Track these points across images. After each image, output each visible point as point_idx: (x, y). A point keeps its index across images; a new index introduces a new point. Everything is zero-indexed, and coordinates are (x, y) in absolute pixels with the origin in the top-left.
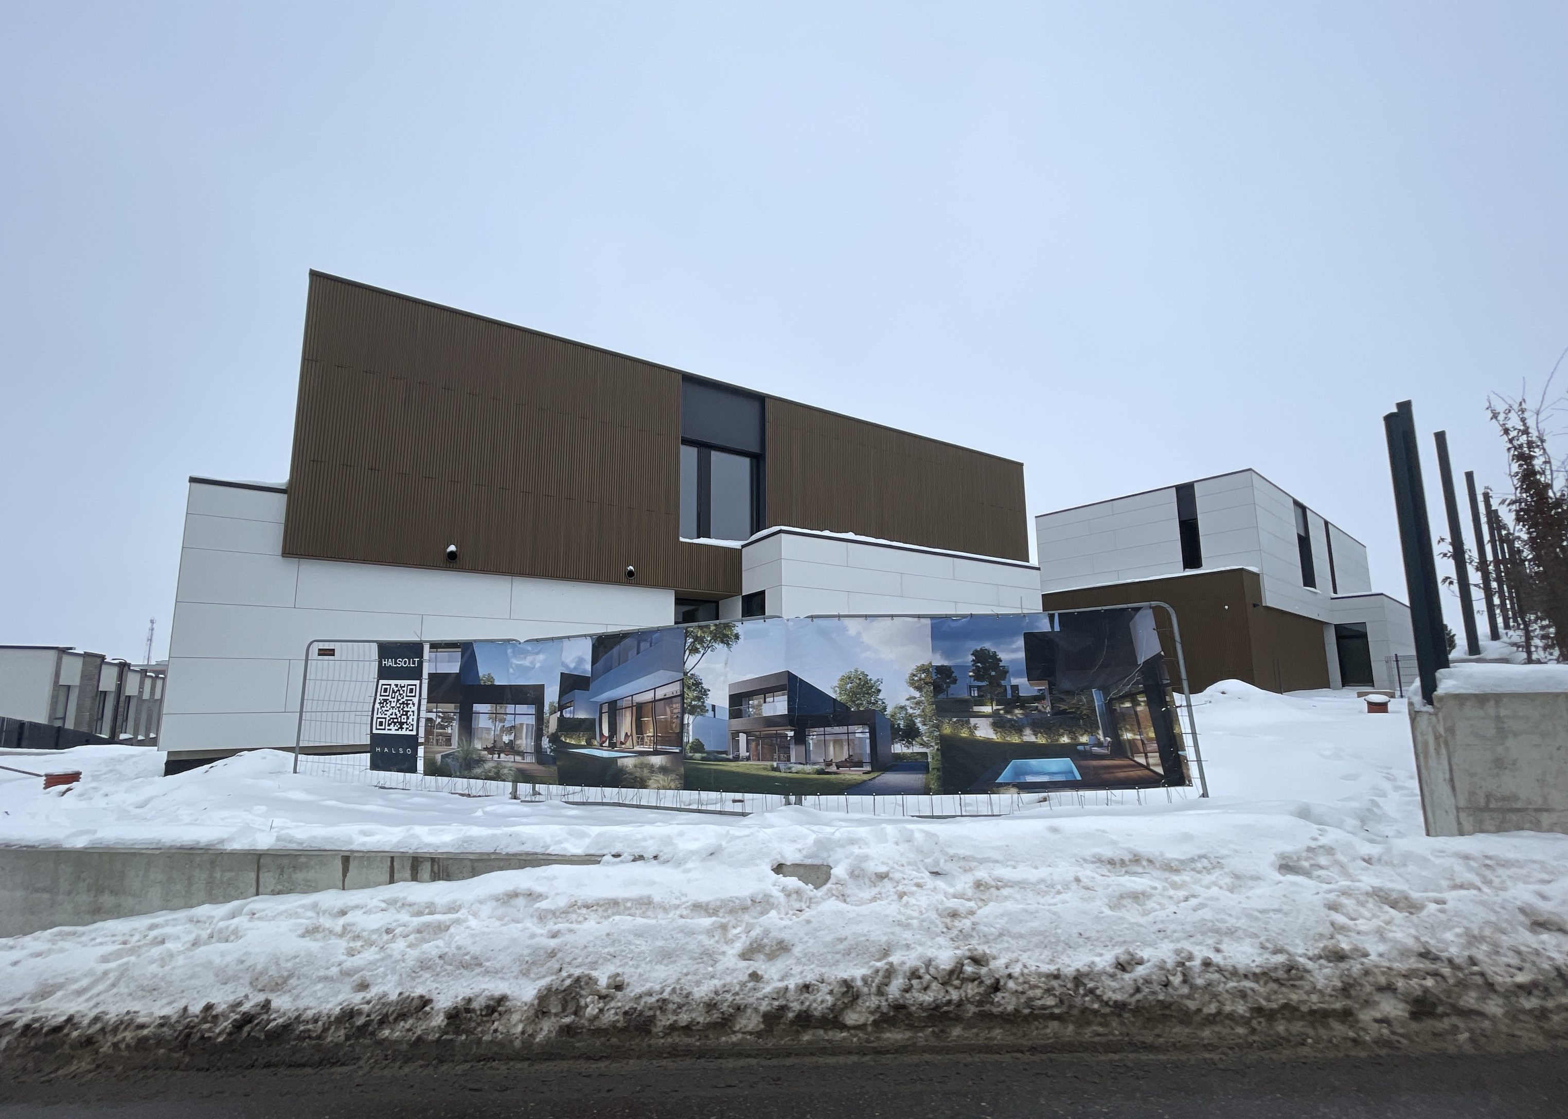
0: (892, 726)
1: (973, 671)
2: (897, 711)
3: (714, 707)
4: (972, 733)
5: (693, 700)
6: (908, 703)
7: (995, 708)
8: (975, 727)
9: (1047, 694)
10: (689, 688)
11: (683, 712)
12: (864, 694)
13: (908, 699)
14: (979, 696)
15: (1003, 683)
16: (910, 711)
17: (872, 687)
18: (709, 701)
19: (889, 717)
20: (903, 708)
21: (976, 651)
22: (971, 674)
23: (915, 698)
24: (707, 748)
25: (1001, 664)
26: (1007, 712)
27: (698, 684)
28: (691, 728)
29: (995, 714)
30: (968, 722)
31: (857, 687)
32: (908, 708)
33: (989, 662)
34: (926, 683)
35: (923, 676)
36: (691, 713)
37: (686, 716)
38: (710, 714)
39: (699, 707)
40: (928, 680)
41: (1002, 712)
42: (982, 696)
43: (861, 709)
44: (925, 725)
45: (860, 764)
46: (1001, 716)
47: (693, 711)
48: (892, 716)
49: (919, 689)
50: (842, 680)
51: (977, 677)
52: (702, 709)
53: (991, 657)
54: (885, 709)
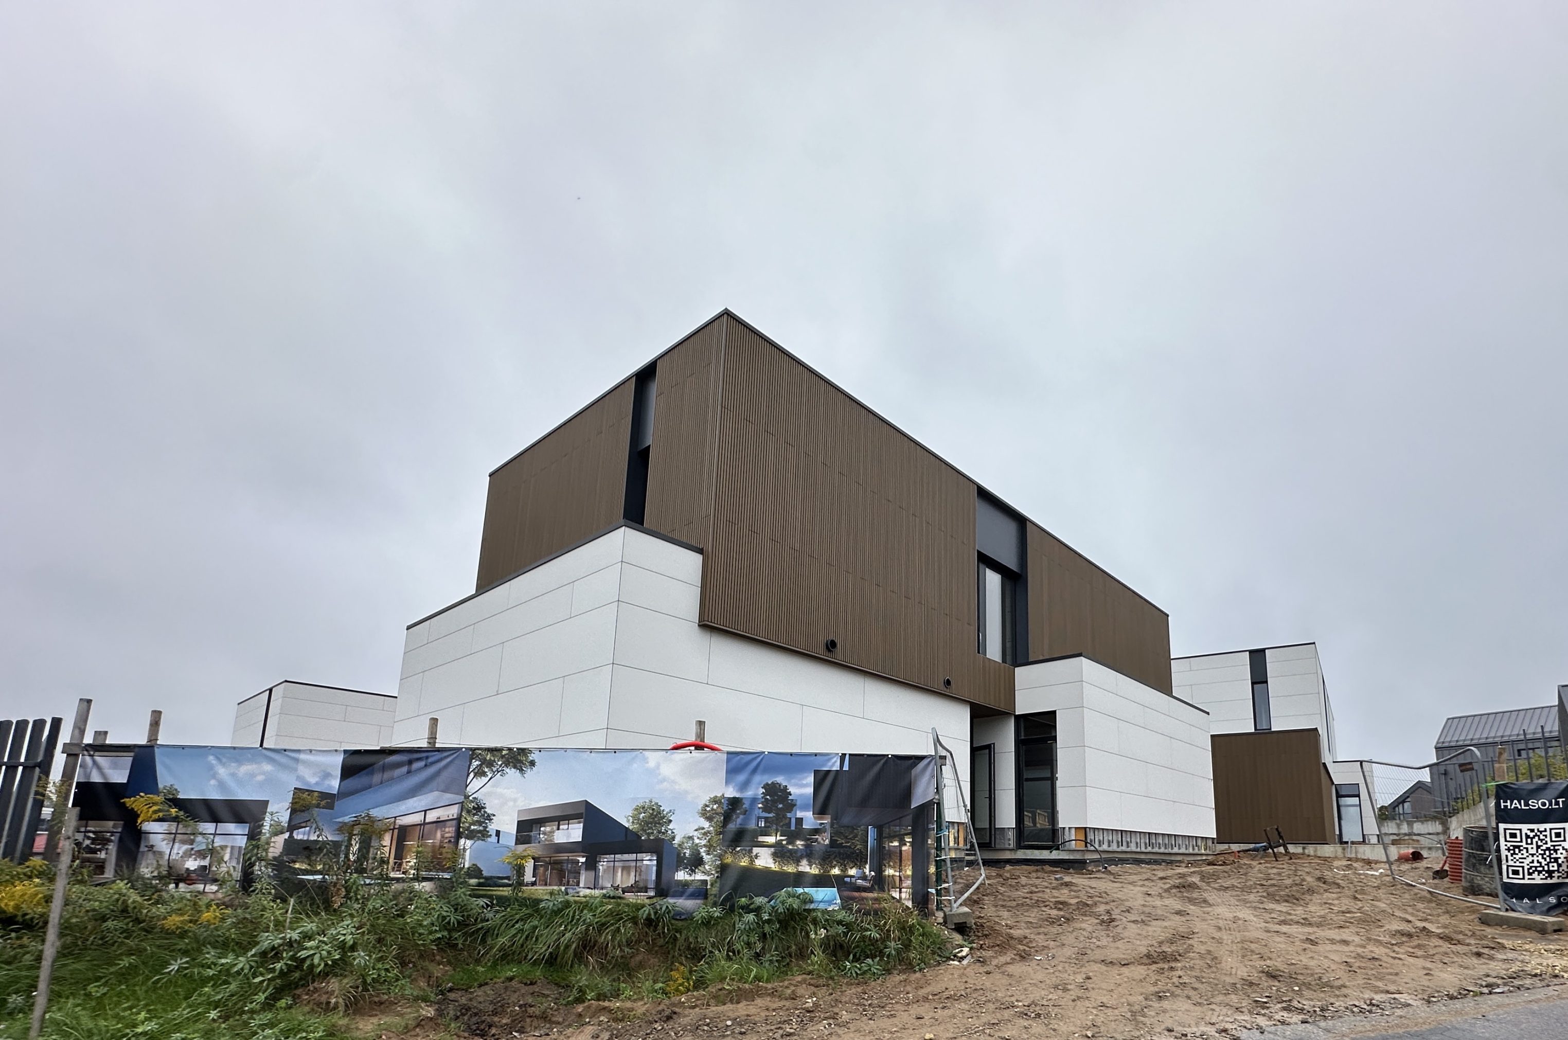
0: (679, 854)
1: (762, 803)
2: (685, 840)
3: (498, 833)
4: (752, 861)
5: (474, 823)
6: (696, 833)
7: (779, 838)
8: (756, 856)
9: (828, 827)
10: (469, 812)
11: (459, 835)
12: (656, 823)
13: (696, 830)
14: (765, 827)
15: (789, 815)
16: (697, 841)
17: (664, 817)
18: (492, 827)
19: (676, 846)
20: (691, 838)
21: (767, 784)
22: (760, 806)
23: (703, 828)
24: (485, 873)
25: (790, 798)
26: (788, 844)
27: (479, 808)
28: (468, 853)
29: (778, 844)
30: (751, 851)
31: (649, 817)
32: (695, 838)
33: (778, 796)
34: (717, 814)
35: (715, 807)
36: (468, 838)
37: (462, 841)
38: (494, 839)
39: (480, 832)
40: (719, 810)
41: (784, 842)
42: (769, 827)
43: (652, 838)
44: (708, 854)
45: (646, 890)
46: (783, 846)
47: (471, 835)
48: (680, 845)
49: (709, 819)
50: (636, 809)
51: (765, 809)
52: (484, 834)
53: (781, 791)
54: (673, 838)
